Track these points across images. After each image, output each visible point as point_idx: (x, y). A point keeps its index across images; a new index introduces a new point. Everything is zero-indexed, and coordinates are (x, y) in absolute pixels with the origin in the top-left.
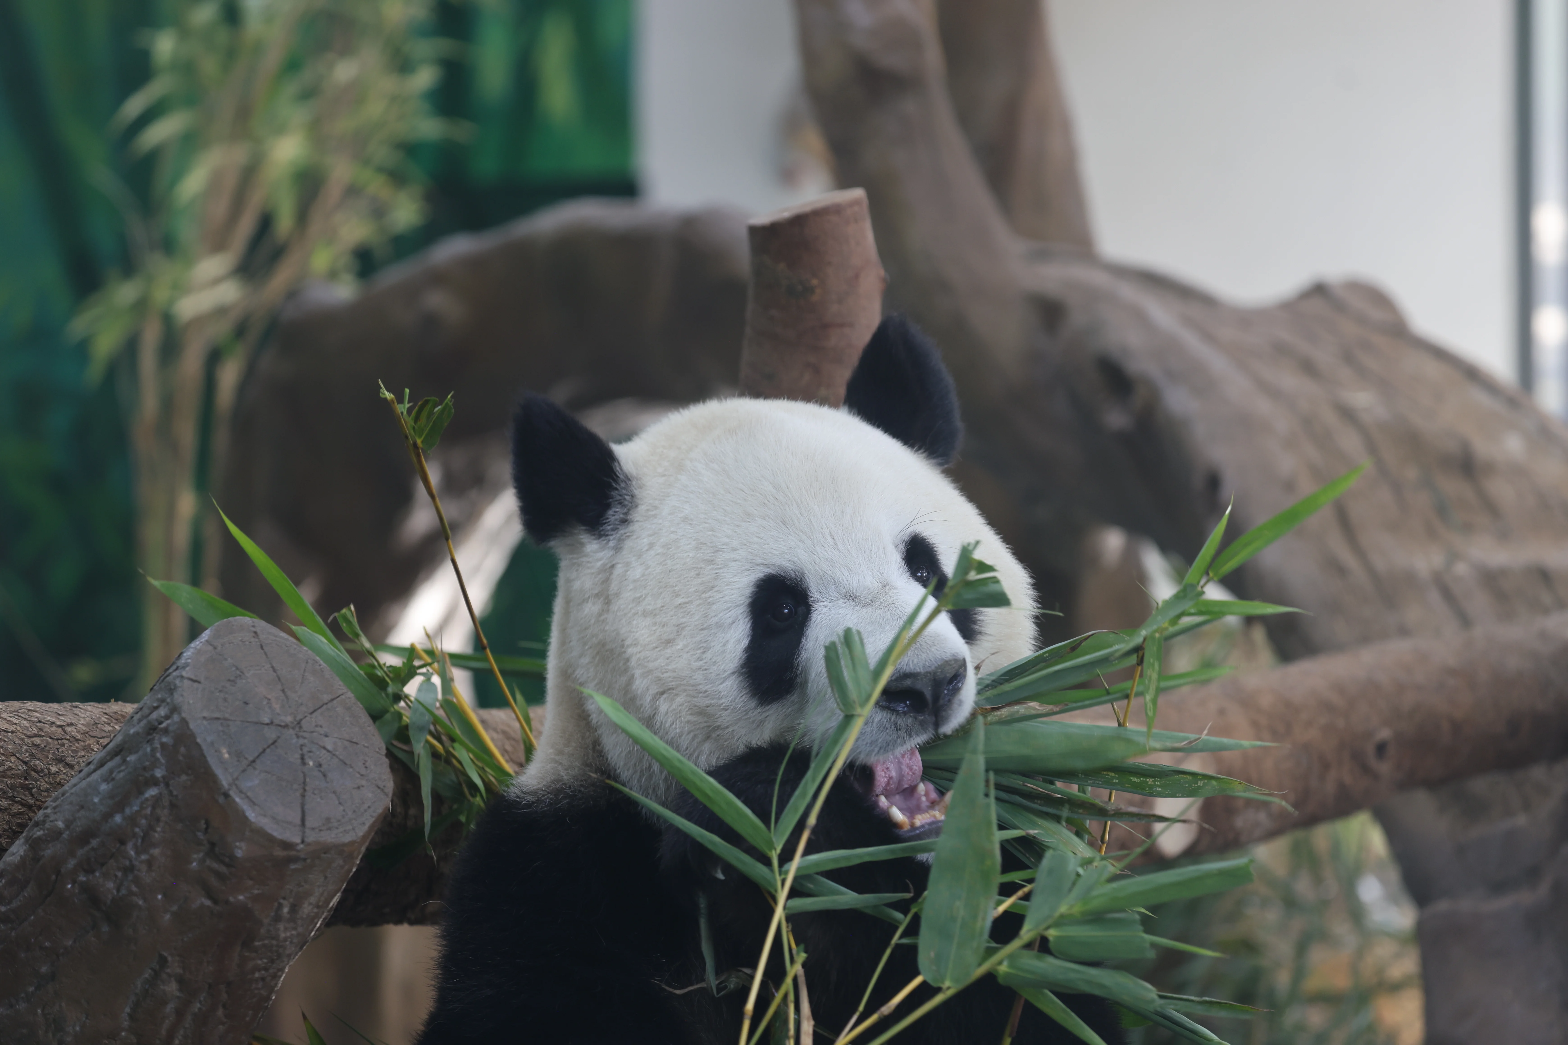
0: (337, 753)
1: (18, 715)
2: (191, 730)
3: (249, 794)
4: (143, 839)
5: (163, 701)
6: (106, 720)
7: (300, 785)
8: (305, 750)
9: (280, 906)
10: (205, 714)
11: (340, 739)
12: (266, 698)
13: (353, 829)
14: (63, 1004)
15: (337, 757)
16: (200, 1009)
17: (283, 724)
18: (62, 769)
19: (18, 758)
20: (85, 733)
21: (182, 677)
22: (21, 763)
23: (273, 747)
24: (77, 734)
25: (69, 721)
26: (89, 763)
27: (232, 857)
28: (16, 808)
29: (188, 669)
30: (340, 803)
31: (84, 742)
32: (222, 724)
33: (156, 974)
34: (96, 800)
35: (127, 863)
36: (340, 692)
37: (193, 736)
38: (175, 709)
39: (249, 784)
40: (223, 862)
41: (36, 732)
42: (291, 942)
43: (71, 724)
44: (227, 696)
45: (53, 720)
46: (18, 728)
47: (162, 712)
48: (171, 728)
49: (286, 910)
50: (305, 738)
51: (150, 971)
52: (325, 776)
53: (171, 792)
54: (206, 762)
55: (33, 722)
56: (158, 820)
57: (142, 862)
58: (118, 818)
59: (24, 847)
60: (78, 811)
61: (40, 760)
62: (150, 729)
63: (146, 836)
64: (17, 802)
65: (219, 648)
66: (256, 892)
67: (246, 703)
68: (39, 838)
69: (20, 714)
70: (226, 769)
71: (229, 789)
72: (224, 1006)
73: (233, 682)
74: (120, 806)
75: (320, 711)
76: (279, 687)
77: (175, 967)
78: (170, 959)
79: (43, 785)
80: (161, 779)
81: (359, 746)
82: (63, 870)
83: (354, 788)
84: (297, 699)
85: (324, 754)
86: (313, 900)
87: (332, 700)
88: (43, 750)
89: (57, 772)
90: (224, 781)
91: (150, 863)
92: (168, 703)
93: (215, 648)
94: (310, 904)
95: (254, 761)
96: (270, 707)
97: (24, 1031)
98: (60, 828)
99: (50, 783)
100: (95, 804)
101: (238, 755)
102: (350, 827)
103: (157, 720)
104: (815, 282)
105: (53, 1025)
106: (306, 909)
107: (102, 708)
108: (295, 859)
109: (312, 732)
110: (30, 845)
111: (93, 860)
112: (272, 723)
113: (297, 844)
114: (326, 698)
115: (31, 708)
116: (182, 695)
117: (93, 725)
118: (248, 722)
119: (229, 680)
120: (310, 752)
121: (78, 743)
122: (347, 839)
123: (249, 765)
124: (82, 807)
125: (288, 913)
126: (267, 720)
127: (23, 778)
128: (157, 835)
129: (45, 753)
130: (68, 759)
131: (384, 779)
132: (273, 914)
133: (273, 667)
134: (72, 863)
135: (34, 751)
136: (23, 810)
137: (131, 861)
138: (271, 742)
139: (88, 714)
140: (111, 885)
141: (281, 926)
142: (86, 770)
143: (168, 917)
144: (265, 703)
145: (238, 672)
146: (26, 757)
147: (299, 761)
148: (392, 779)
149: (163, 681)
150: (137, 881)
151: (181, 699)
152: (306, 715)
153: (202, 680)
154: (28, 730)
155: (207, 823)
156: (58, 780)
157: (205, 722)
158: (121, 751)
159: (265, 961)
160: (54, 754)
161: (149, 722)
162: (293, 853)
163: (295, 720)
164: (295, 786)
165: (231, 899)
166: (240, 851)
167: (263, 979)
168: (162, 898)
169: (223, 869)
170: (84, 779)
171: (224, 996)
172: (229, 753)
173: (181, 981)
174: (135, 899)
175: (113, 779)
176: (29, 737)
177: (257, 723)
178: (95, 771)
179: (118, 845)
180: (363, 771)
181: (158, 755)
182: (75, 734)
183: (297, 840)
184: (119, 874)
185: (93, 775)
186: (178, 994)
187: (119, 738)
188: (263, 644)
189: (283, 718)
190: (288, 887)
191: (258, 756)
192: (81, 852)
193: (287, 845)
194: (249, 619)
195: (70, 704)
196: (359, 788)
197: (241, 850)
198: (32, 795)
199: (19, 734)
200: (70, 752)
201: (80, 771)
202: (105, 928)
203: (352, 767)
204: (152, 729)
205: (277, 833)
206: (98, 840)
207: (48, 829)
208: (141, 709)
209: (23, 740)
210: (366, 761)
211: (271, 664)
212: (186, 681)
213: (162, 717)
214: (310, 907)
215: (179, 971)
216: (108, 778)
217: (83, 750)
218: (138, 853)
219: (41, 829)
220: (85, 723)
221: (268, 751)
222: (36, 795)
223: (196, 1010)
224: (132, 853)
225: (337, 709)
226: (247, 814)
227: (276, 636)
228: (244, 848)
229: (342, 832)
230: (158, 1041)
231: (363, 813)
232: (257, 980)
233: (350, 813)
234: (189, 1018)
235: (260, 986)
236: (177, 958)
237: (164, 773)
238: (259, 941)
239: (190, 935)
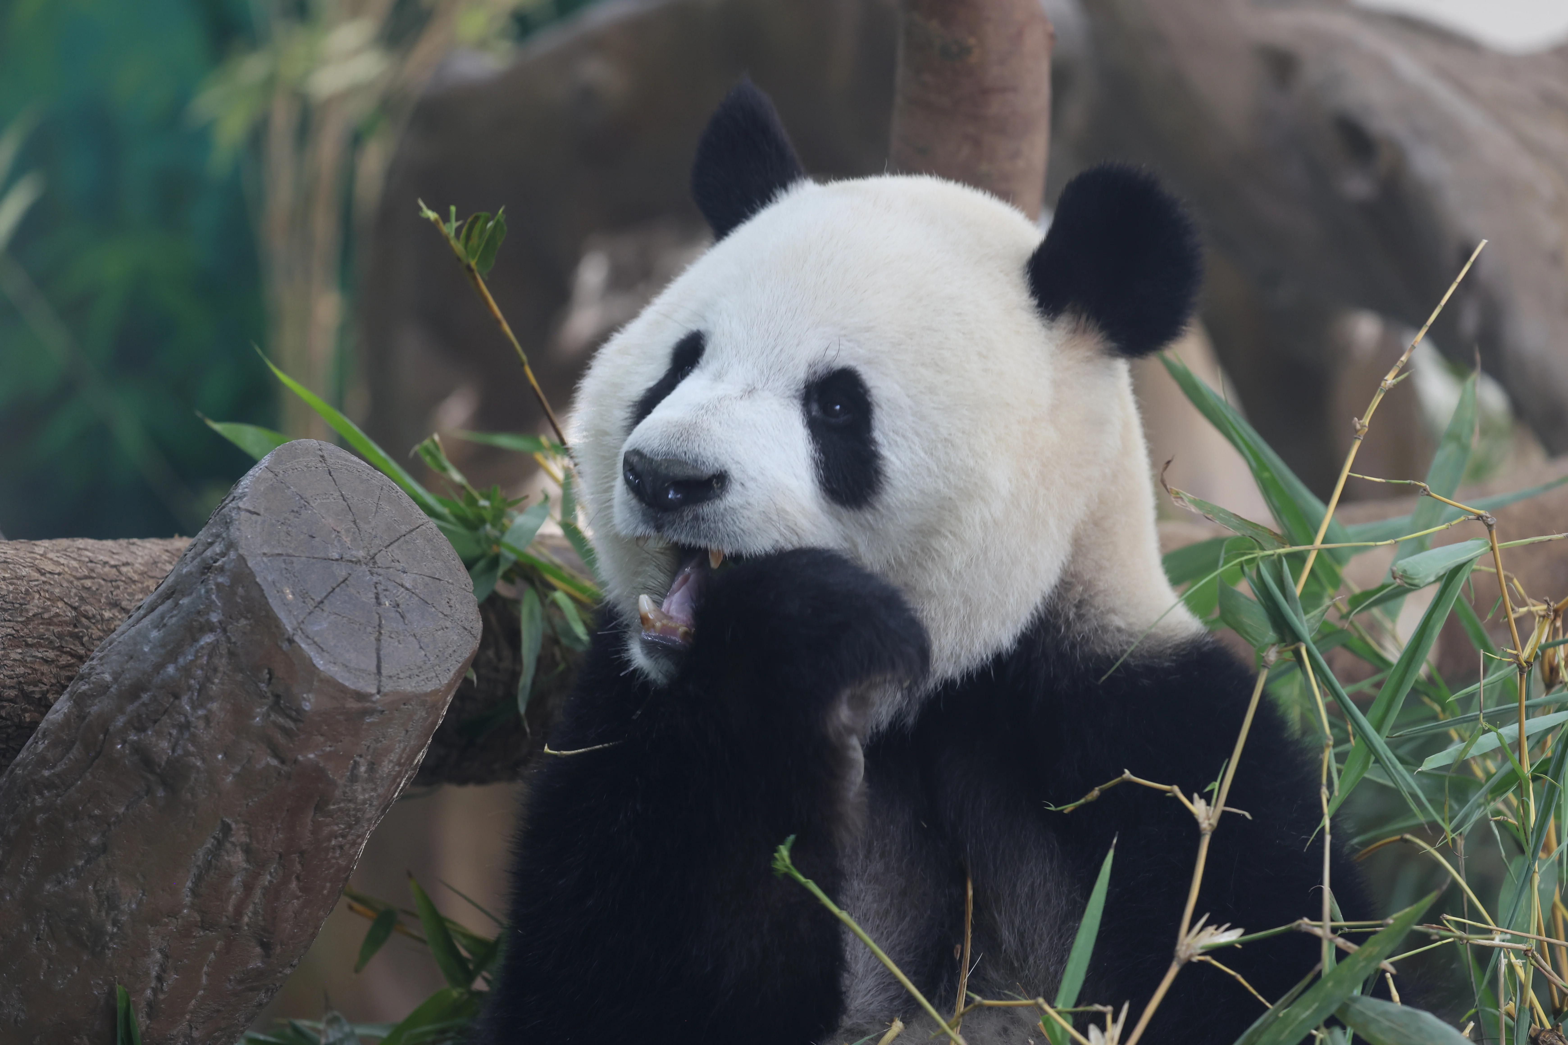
0: (417, 591)
1: (66, 555)
2: (250, 569)
3: (316, 639)
4: (200, 691)
5: (218, 536)
6: (167, 558)
7: (375, 628)
8: (380, 588)
9: (356, 764)
10: (266, 550)
11: (421, 575)
12: (335, 530)
13: (437, 677)
14: (117, 879)
15: (417, 596)
16: (270, 882)
17: (354, 560)
18: (117, 614)
19: (66, 603)
20: (142, 574)
21: (239, 508)
22: (69, 608)
23: (343, 585)
24: (133, 575)
25: (124, 560)
26: (139, 608)
27: (299, 710)
28: (64, 660)
29: (245, 499)
30: (421, 648)
31: (142, 583)
32: (284, 561)
33: (220, 843)
34: (146, 649)
35: (183, 719)
36: (420, 522)
37: (252, 574)
38: (231, 545)
39: (316, 628)
40: (289, 717)
41: (86, 573)
42: (371, 805)
43: (126, 564)
44: (290, 529)
45: (106, 559)
46: (66, 569)
47: (217, 548)
48: (227, 567)
49: (363, 769)
50: (380, 575)
51: (212, 840)
53: (229, 639)
54: (267, 603)
55: (83, 562)
56: (215, 670)
57: (198, 718)
58: (171, 669)
59: (69, 704)
60: (127, 662)
61: (91, 604)
62: (205, 568)
63: (202, 689)
64: (66, 653)
65: (281, 475)
66: (328, 749)
67: (312, 537)
68: (84, 693)
69: (68, 554)
70: (290, 611)
71: (294, 634)
72: (298, 878)
73: (297, 513)
74: (173, 655)
75: (396, 544)
76: (350, 517)
77: (239, 835)
78: (234, 826)
79: (96, 633)
80: (218, 624)
81: (442, 582)
82: (111, 728)
83: (437, 630)
84: (371, 531)
85: (403, 592)
86: (394, 757)
87: (412, 531)
88: (94, 593)
89: (112, 618)
90: (288, 625)
91: (207, 719)
92: (223, 539)
93: (276, 475)
94: (391, 761)
95: (322, 602)
96: (339, 541)
97: (74, 910)
98: (107, 682)
99: (104, 631)
100: (145, 653)
101: (303, 595)
102: (433, 675)
103: (211, 558)
104: (972, 41)
105: (106, 903)
106: (386, 767)
107: (163, 545)
108: (371, 712)
109: (388, 568)
110: (74, 701)
111: (144, 716)
112: (342, 558)
113: (372, 695)
114: (404, 529)
115: (81, 546)
116: (239, 529)
117: (153, 564)
118: (314, 558)
119: (293, 511)
120: (386, 590)
121: (135, 585)
122: (429, 687)
123: (315, 607)
124: (132, 658)
125: (365, 772)
126: (336, 556)
127: (72, 626)
128: (214, 687)
129: (97, 597)
130: (124, 604)
131: (473, 621)
132: (349, 773)
133: (342, 495)
134: (120, 721)
135: (84, 595)
136: (72, 661)
137: (186, 717)
138: (341, 579)
139: (147, 551)
140: (164, 744)
141: (358, 787)
142: (136, 615)
143: (230, 779)
144: (333, 536)
145: (302, 502)
146: (75, 602)
147: (374, 600)
149: (218, 514)
150: (194, 739)
151: (237, 533)
152: (381, 548)
153: (262, 512)
154: (77, 571)
155: (270, 673)
156: (112, 627)
157: (265, 559)
158: (173, 593)
159: (342, 826)
160: (107, 597)
161: (203, 560)
162: (368, 705)
163: (368, 554)
164: (369, 629)
165: (300, 758)
166: (308, 704)
167: (341, 847)
168: (222, 758)
169: (290, 724)
170: (133, 626)
171: (298, 867)
172: (293, 594)
173: (247, 850)
174: (193, 759)
175: (165, 625)
176: (79, 579)
177: (325, 559)
178: (145, 616)
179: (172, 700)
180: (447, 611)
181: (214, 597)
182: (131, 574)
183: (374, 691)
184: (174, 732)
185: (142, 621)
186: (245, 865)
187: (171, 579)
188: (331, 470)
189: (354, 552)
190: (363, 742)
191: (326, 596)
192: (130, 708)
193: (360, 696)
194: (315, 441)
195: (126, 541)
196: (442, 629)
198: (83, 644)
199: (67, 576)
200: (126, 595)
201: (130, 617)
202: (160, 793)
203: (434, 606)
204: (207, 568)
205: (349, 682)
206: (148, 694)
207: (93, 683)
208: (195, 545)
209: (71, 582)
210: (449, 599)
211: (340, 491)
212: (243, 513)
213: (217, 554)
214: (391, 766)
215: (245, 839)
216: (159, 625)
217: (141, 593)
218: (194, 708)
219: (86, 682)
220: (143, 562)
221: (337, 590)
222: (87, 644)
223: (267, 883)
224: (188, 708)
225: (418, 541)
226: (315, 662)
227: (346, 461)
228: (313, 700)
229: (423, 680)
230: (224, 919)
231: (447, 658)
232: (334, 848)
233: (432, 658)
234: (258, 893)
235: (337, 855)
236: (243, 825)
237: (221, 617)
238: (334, 804)
239: (256, 799)
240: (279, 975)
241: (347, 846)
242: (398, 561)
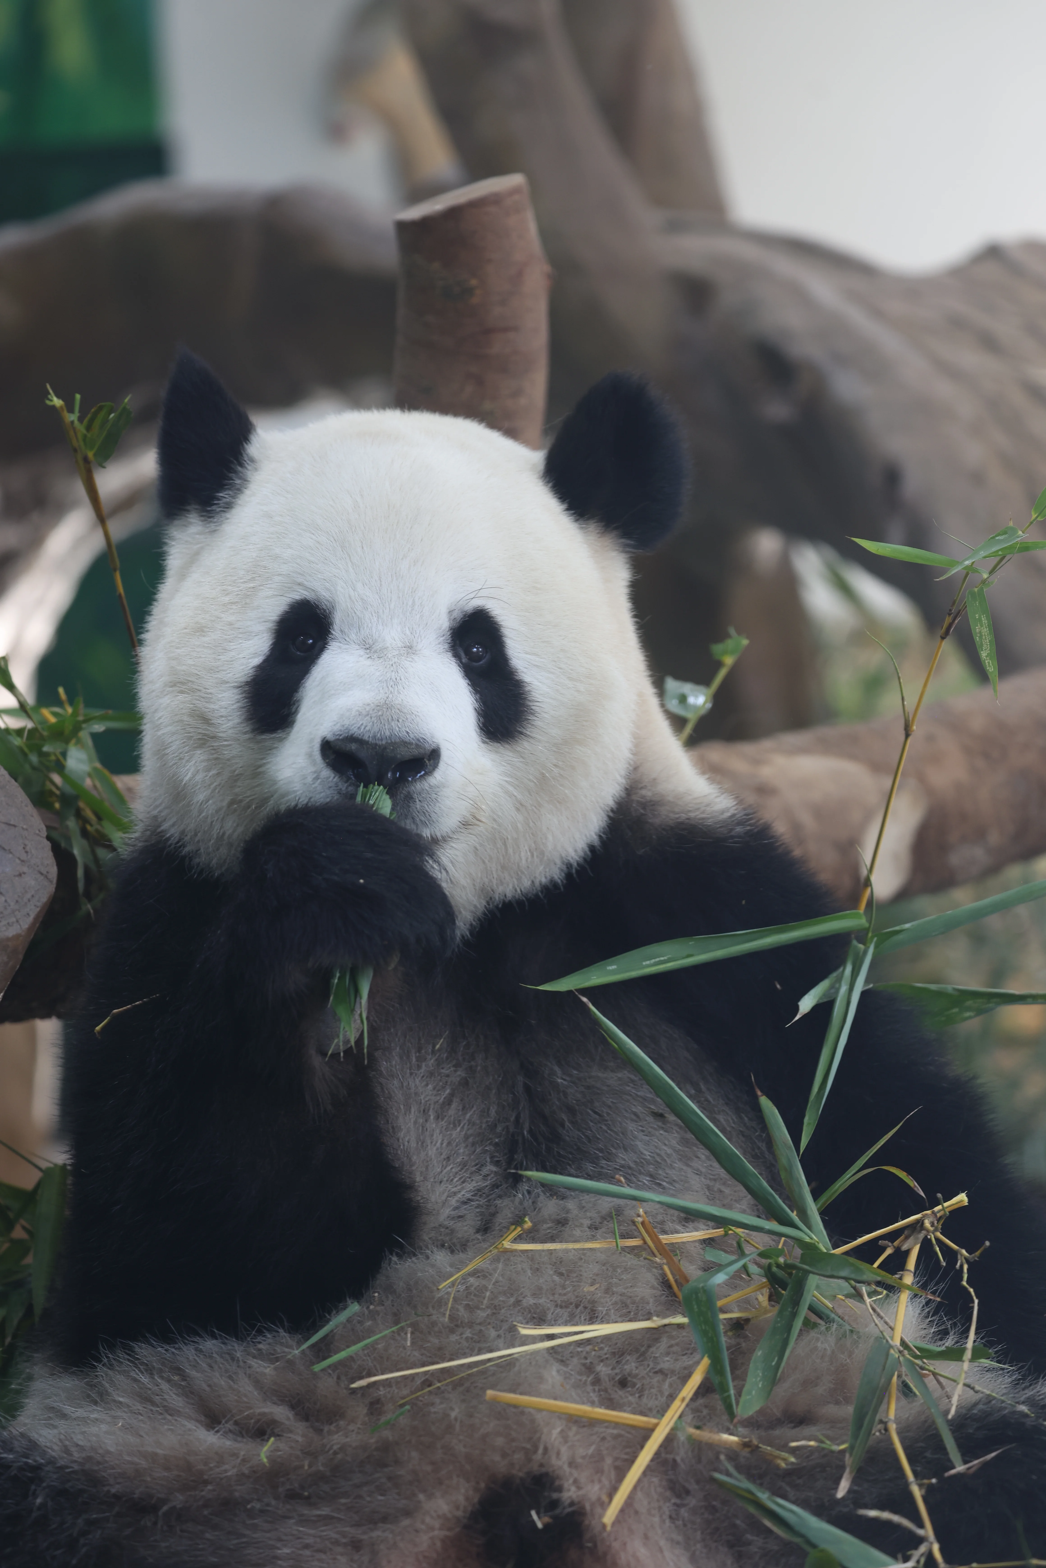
13: (17, 921)
81: (17, 828)
83: (15, 876)
102: (14, 920)
122: (11, 932)
131: (48, 864)
148: (55, 864)
196: (20, 875)
203: (13, 851)
210: (25, 844)
229: (5, 925)
231: (26, 903)
233: (12, 904)
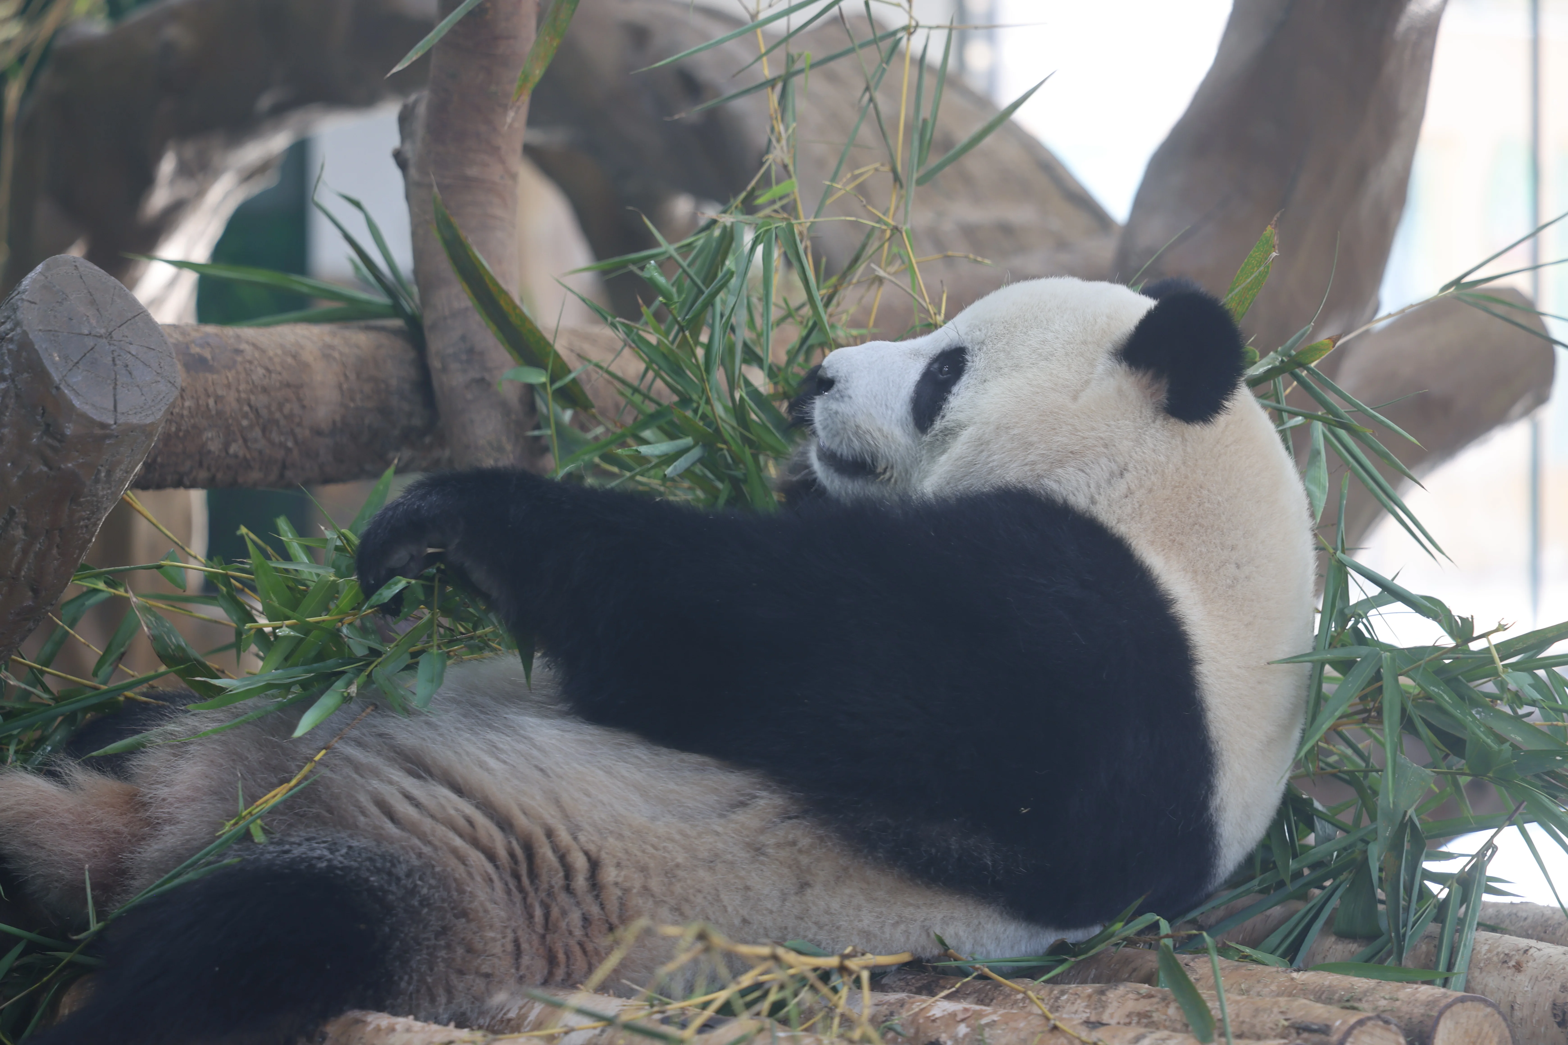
0: (139, 357)
2: (30, 339)
3: (74, 387)
5: (8, 317)
7: (112, 380)
8: (116, 354)
9: (99, 471)
10: (41, 328)
11: (141, 346)
12: (85, 315)
13: (153, 413)
15: (139, 359)
16: (40, 549)
17: (98, 335)
21: (22, 300)
23: (91, 352)
27: (63, 435)
29: (26, 293)
30: (142, 394)
32: (53, 335)
33: (7, 523)
36: (140, 311)
37: (31, 344)
38: (17, 324)
39: (75, 380)
40: (56, 439)
42: (107, 499)
44: (56, 313)
47: (8, 326)
48: (15, 338)
49: (103, 474)
50: (115, 345)
51: (3, 520)
52: (130, 373)
53: (16, 386)
54: (42, 363)
56: (7, 407)
65: (50, 278)
66: (81, 461)
67: (71, 319)
70: (57, 369)
71: (60, 384)
72: (57, 546)
73: (61, 303)
75: (125, 325)
76: (95, 307)
77: (21, 518)
78: (17, 511)
83: (152, 383)
84: (108, 316)
85: (130, 357)
86: (123, 467)
87: (135, 317)
90: (56, 377)
91: (2, 439)
92: (12, 320)
93: (46, 278)
94: (121, 470)
95: (77, 363)
96: (89, 322)
101: (65, 358)
102: (150, 412)
103: (4, 332)
106: (118, 474)
108: (110, 436)
109: (121, 341)
112: (90, 334)
113: (111, 425)
114: (130, 315)
116: (23, 313)
118: (73, 333)
119: (58, 302)
120: (119, 356)
122: (148, 421)
123: (74, 366)
125: (105, 477)
126: (86, 332)
128: (6, 419)
132: (93, 477)
133: (89, 292)
138: (90, 348)
141: (100, 487)
143: (15, 479)
144: (85, 319)
145: (64, 296)
147: (112, 362)
149: (10, 301)
151: (22, 316)
152: (115, 328)
153: (38, 302)
155: (43, 409)
157: (40, 333)
159: (88, 512)
162: (108, 431)
163: (107, 331)
164: (109, 381)
165: (63, 466)
167: (87, 526)
168: (11, 466)
169: (56, 444)
171: (58, 539)
172: (59, 357)
173: (25, 527)
177: (79, 334)
180: (159, 370)
183: (112, 422)
186: (23, 537)
188: (82, 275)
189: (98, 330)
190: (104, 457)
191: (81, 359)
193: (103, 426)
196: (156, 382)
197: (69, 430)
203: (150, 367)
205: (96, 416)
211: (88, 290)
212: (25, 302)
213: (8, 330)
214: (121, 472)
215: (24, 520)
221: (88, 355)
223: (37, 549)
225: (138, 324)
226: (74, 402)
227: (92, 269)
228: (72, 428)
229: (144, 416)
230: (9, 573)
231: (158, 403)
232: (82, 527)
233: (150, 402)
234: (32, 555)
235: (84, 531)
236: (23, 511)
237: (11, 371)
238: (83, 498)
239: (32, 493)
240: (43, 610)
241: (91, 526)
242: (127, 337)
